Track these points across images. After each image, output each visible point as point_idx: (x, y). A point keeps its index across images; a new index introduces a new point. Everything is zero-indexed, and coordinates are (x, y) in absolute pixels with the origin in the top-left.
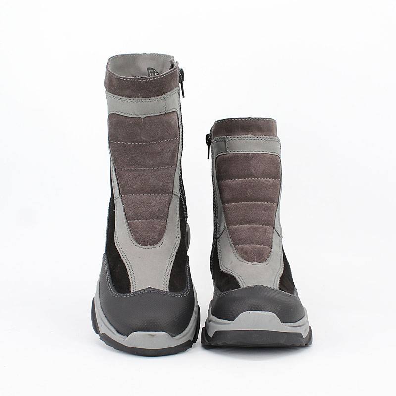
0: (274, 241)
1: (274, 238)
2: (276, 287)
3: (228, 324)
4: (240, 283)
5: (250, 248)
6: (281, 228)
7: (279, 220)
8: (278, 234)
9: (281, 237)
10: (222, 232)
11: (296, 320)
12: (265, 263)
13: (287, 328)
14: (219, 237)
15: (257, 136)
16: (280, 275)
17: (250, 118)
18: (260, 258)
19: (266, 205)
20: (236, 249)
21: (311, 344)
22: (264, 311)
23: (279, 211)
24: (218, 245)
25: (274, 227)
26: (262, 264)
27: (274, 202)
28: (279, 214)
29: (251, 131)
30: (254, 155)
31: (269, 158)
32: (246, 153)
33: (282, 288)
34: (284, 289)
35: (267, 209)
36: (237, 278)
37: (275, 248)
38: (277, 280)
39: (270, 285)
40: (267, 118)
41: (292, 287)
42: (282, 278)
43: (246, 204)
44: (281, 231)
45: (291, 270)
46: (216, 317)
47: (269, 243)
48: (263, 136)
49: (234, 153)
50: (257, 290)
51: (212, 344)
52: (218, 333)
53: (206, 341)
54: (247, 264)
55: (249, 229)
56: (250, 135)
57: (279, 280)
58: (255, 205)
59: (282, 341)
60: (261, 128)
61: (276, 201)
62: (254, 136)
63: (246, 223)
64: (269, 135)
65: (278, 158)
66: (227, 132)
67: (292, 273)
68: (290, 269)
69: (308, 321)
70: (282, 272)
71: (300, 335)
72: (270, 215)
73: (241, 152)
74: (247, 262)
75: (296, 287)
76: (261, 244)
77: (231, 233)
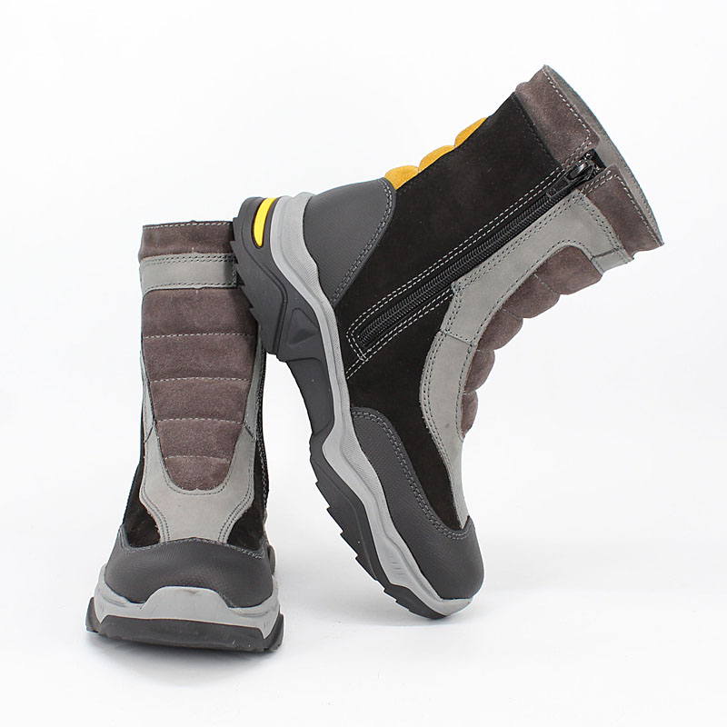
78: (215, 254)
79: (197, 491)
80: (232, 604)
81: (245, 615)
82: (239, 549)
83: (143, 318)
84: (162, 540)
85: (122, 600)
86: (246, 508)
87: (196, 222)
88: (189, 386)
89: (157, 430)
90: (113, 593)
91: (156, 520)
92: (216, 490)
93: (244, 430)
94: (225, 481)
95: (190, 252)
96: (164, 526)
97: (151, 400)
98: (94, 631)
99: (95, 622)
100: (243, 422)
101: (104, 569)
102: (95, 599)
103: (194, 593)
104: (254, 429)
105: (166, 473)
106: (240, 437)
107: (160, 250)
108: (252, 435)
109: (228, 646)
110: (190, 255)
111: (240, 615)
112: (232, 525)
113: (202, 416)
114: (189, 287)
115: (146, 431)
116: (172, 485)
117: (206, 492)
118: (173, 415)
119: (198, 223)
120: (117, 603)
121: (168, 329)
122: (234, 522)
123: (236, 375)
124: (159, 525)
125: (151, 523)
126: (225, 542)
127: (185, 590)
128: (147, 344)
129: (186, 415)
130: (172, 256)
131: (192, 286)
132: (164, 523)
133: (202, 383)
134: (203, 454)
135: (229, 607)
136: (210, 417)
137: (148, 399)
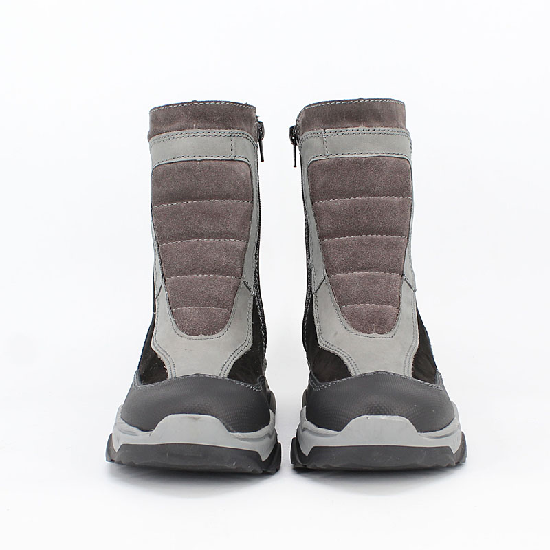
0: (402, 297)
1: (403, 292)
2: (408, 373)
3: (333, 435)
4: (350, 368)
5: (365, 310)
6: (414, 276)
7: (411, 262)
8: (410, 285)
9: (415, 291)
10: (321, 284)
11: (441, 427)
12: (389, 335)
13: (427, 440)
14: (316, 292)
15: (374, 128)
16: (414, 353)
17: (361, 99)
18: (381, 326)
19: (389, 239)
20: (343, 312)
21: (465, 462)
22: (390, 414)
23: (410, 248)
24: (314, 304)
25: (403, 275)
26: (384, 336)
27: (402, 235)
28: (410, 253)
29: (364, 121)
30: (369, 159)
31: (394, 164)
32: (356, 156)
33: (417, 375)
34: (421, 376)
35: (391, 246)
36: (346, 361)
37: (406, 309)
38: (409, 361)
39: (399, 371)
40: (387, 99)
41: (433, 371)
42: (417, 357)
43: (358, 239)
44: (414, 280)
45: (431, 341)
46: (313, 423)
47: (396, 301)
48: (382, 128)
49: (337, 156)
50: (377, 380)
51: (308, 467)
52: (316, 450)
53: (299, 461)
54: (361, 337)
55: (364, 278)
56: (362, 127)
57: (412, 360)
58: (372, 240)
59: (419, 462)
60: (379, 115)
61: (405, 233)
62: (368, 128)
63: (358, 270)
64: (392, 127)
65: (408, 164)
66: (325, 123)
67: (432, 347)
68: (429, 340)
69: (459, 426)
70: (417, 347)
71: (446, 450)
72: (395, 256)
73: (349, 156)
74: (361, 333)
75: (440, 369)
76: (382, 304)
77: (335, 286)
78: (214, 130)
79: (201, 336)
80: (232, 429)
81: (244, 439)
82: (238, 382)
83: (152, 190)
84: (169, 377)
85: (135, 429)
86: (246, 350)
87: (196, 102)
88: (193, 246)
89: (166, 287)
90: (126, 425)
91: (165, 361)
92: (218, 335)
93: (242, 285)
94: (226, 327)
95: (192, 129)
96: (172, 367)
97: (161, 261)
98: (113, 461)
99: (112, 452)
100: (241, 277)
101: (121, 408)
102: (113, 436)
103: (196, 419)
104: (251, 285)
105: (173, 322)
106: (239, 291)
107: (164, 128)
108: (250, 290)
109: (229, 467)
110: (192, 131)
111: (240, 439)
112: (232, 363)
113: (205, 272)
114: (192, 159)
115: (157, 289)
116: (179, 332)
117: (210, 337)
118: (179, 273)
119: (199, 102)
120: (130, 433)
121: (173, 198)
122: (234, 361)
123: (235, 236)
124: (167, 367)
125: (161, 364)
126: (226, 376)
127: (189, 417)
128: (155, 212)
129: (191, 272)
130: (177, 132)
131: (195, 158)
132: (172, 364)
133: (204, 244)
134: (205, 305)
135: (230, 431)
136: (212, 274)
137: (158, 260)
